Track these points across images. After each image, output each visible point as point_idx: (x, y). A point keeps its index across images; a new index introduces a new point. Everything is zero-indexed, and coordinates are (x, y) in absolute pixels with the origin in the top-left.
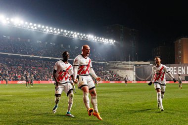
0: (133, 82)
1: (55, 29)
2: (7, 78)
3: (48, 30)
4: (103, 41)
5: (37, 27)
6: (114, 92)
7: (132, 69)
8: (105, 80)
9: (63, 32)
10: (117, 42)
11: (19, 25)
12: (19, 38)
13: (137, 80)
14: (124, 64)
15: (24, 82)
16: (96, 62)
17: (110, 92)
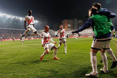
1: (12, 16)
3: (8, 17)
5: (3, 15)
8: (35, 38)
9: (16, 17)
14: (42, 31)
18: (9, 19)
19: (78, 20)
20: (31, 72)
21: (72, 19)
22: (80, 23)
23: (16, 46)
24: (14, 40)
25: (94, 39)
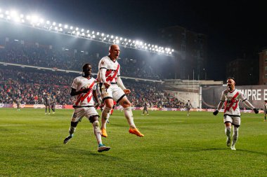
0: (198, 110)
1: (88, 31)
3: (78, 33)
4: (157, 50)
5: (63, 28)
6: (170, 124)
7: (197, 92)
8: (158, 107)
9: (100, 36)
10: (177, 52)
11: (38, 25)
12: (37, 44)
13: (204, 107)
14: (186, 84)
15: (43, 106)
16: (146, 80)
17: (164, 124)
18: (81, 41)
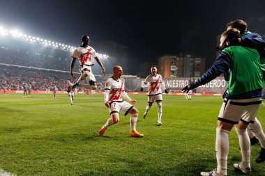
1: (53, 43)
2: (5, 88)
3: (47, 44)
5: (36, 40)
8: (98, 91)
9: (61, 46)
10: (110, 57)
11: (18, 37)
12: (18, 50)
15: (22, 92)
18: (49, 49)
19: (194, 58)
20: (86, 161)
21: (181, 55)
22: (198, 65)
23: (59, 106)
24: (55, 92)
25: (226, 99)
